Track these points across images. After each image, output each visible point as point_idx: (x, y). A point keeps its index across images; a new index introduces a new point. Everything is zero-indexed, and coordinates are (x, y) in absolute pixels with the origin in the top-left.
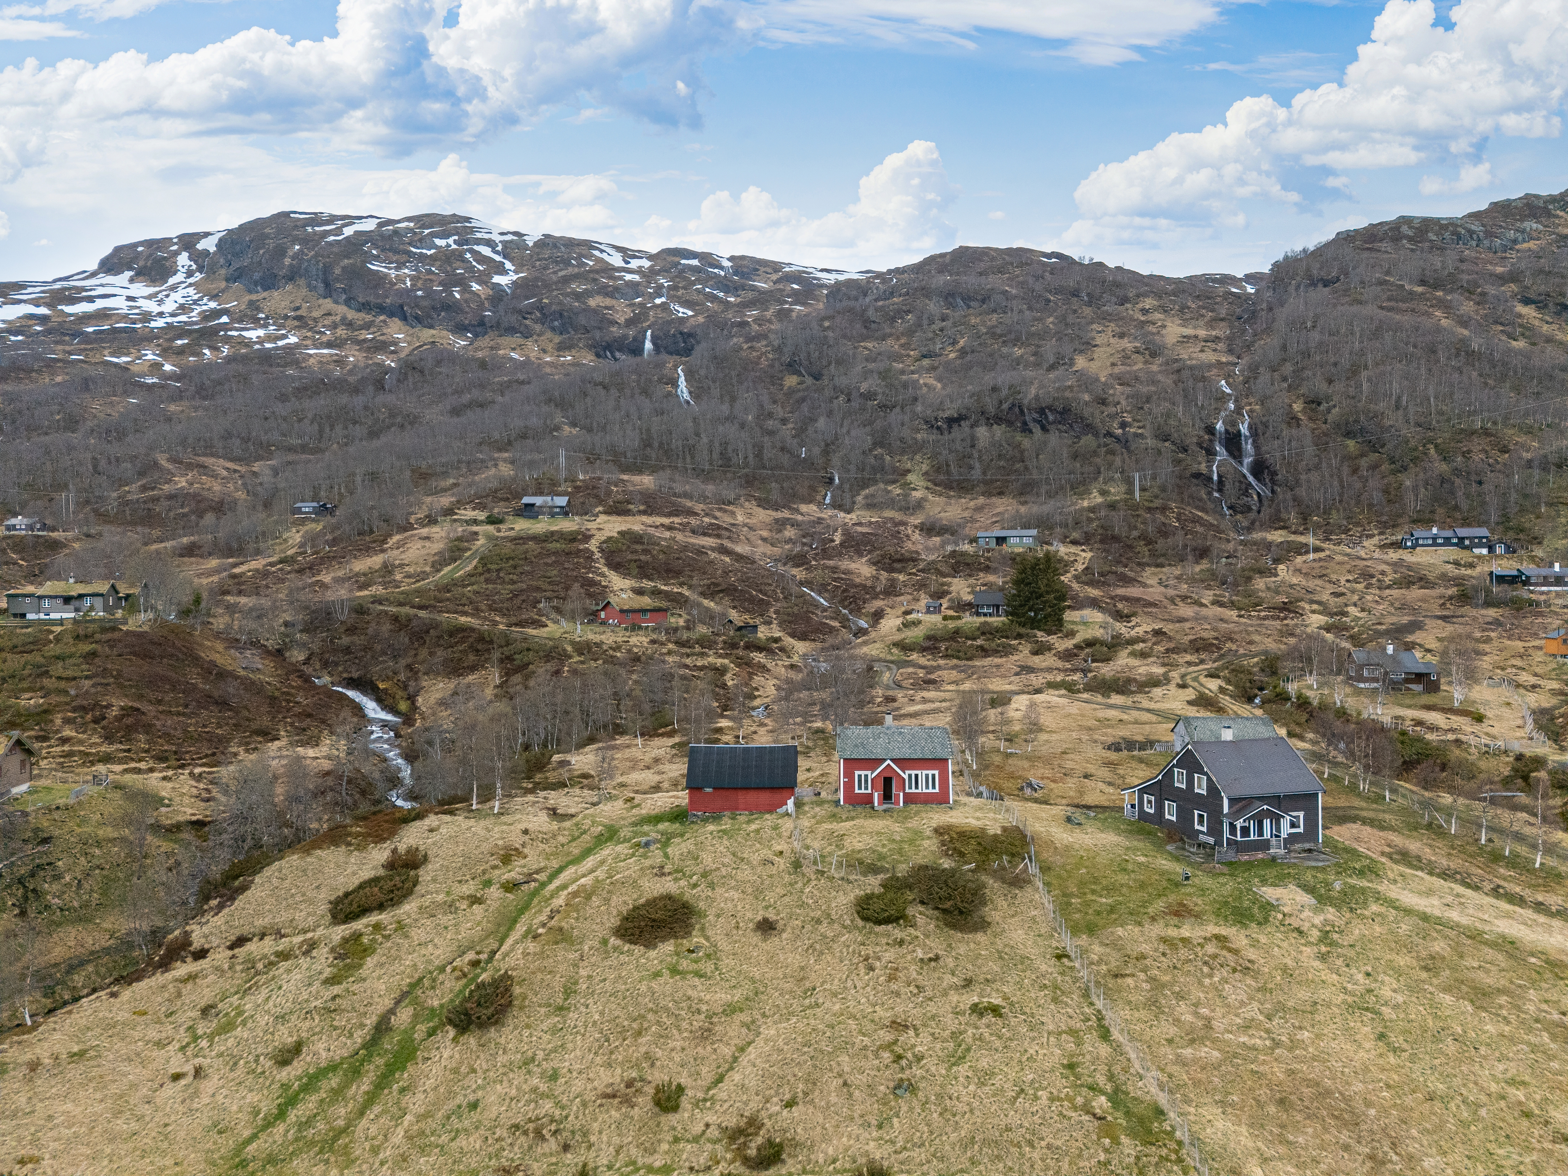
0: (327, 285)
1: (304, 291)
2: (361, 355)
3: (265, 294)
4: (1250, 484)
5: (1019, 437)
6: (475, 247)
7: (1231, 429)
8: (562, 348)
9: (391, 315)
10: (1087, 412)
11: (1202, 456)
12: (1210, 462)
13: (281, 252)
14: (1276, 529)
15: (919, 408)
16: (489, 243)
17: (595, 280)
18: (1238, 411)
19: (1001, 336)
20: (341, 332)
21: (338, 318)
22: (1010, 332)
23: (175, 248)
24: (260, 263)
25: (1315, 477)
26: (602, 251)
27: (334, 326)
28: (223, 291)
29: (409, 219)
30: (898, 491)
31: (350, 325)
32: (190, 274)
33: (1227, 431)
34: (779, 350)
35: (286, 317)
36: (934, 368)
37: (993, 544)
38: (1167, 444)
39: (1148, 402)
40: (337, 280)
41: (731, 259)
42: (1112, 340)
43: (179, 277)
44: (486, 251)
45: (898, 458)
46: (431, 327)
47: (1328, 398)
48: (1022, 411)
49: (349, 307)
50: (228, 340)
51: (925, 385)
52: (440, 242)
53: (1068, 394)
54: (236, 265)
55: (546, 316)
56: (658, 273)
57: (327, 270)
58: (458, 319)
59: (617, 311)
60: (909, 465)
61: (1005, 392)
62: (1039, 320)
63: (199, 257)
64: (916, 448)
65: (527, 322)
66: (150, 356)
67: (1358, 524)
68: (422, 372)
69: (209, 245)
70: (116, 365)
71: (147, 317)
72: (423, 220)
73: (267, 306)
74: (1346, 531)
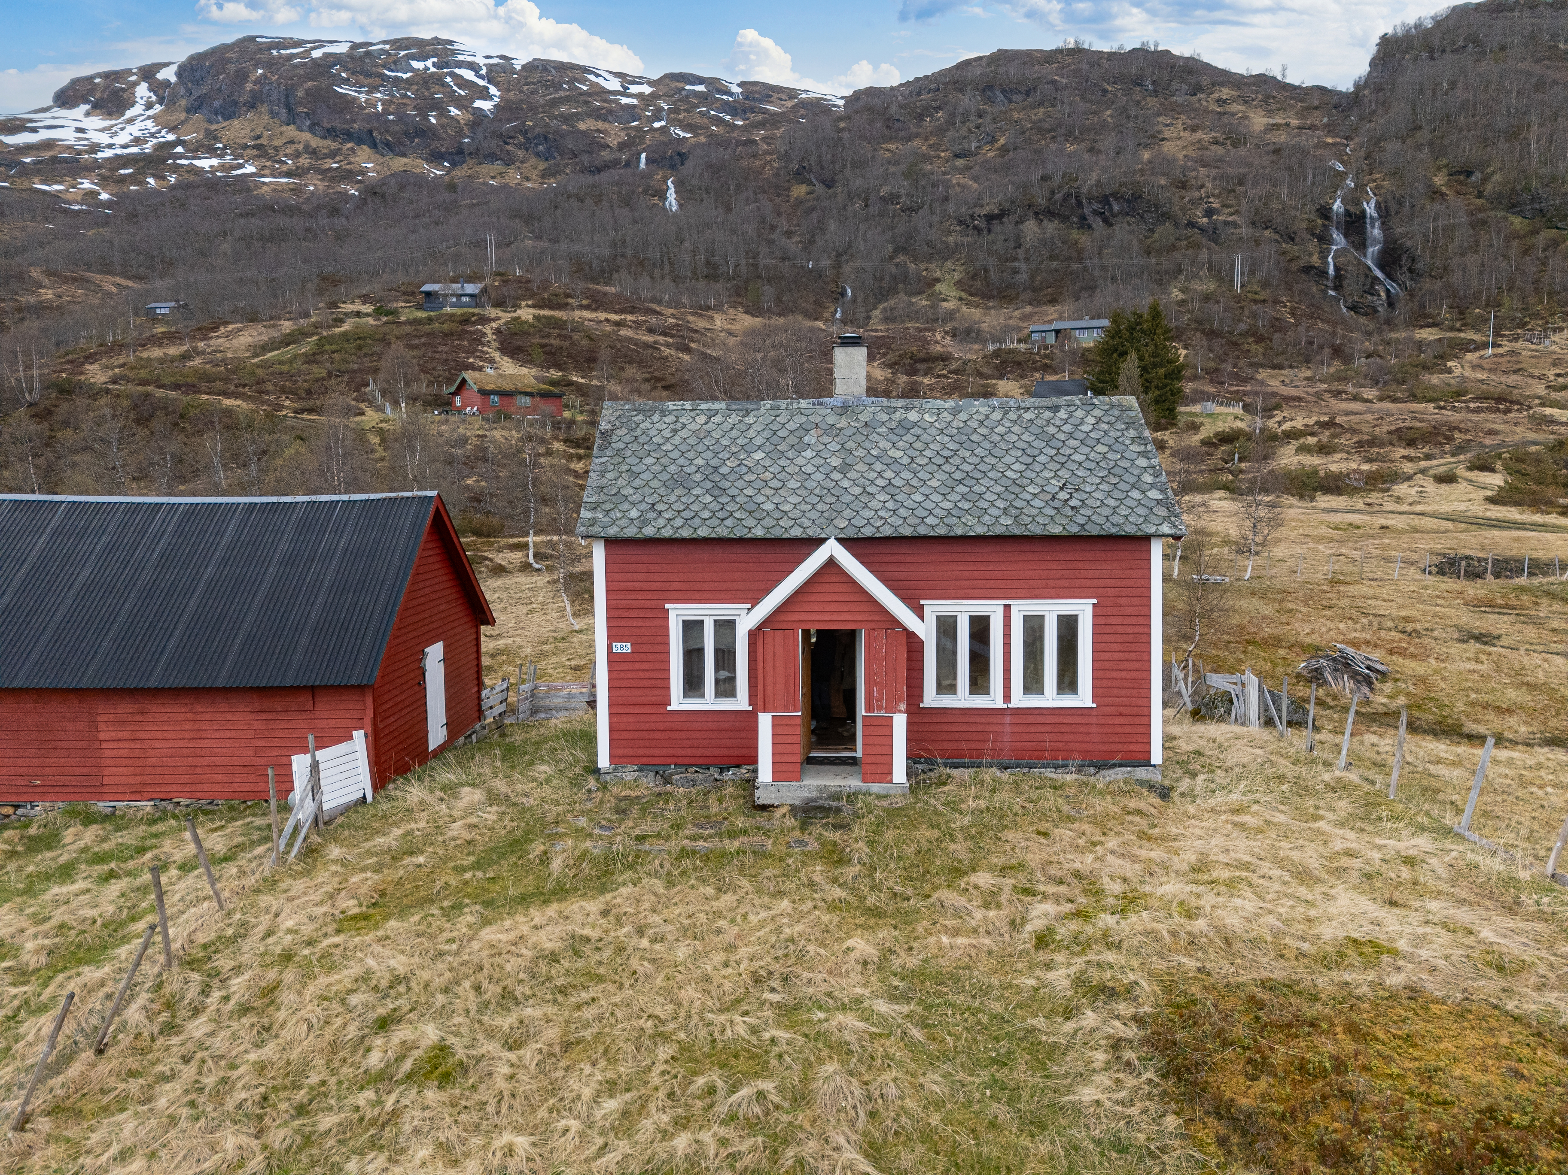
0: (290, 110)
1: (266, 118)
2: (321, 186)
3: (226, 124)
4: (1377, 278)
5: (1075, 234)
6: (457, 71)
7: (1352, 209)
8: (546, 174)
9: (360, 142)
10: (1163, 196)
11: (1313, 245)
12: (1324, 255)
13: (242, 76)
14: (1421, 327)
15: (951, 207)
16: (472, 66)
17: (587, 103)
18: (1360, 187)
19: (1049, 131)
20: (304, 161)
21: (300, 147)
22: (1060, 126)
23: (133, 78)
24: (220, 90)
25: (1472, 260)
26: (597, 75)
27: (297, 155)
28: (182, 123)
29: (384, 42)
30: (925, 303)
31: (313, 153)
32: (149, 106)
33: (1348, 213)
34: (785, 157)
35: (246, 147)
36: (968, 168)
37: (1051, 339)
38: (1267, 233)
39: (1240, 183)
40: (300, 103)
41: (741, 85)
42: (1182, 134)
43: (137, 110)
44: (468, 75)
45: (925, 265)
46: (404, 155)
47: (1485, 164)
48: (1079, 204)
49: (314, 134)
50: (176, 168)
51: (958, 184)
52: (417, 65)
53: (1138, 178)
54: (196, 93)
55: (529, 140)
56: (659, 97)
57: (288, 93)
58: (433, 146)
59: (610, 135)
60: (938, 274)
61: (1058, 180)
62: (1095, 113)
63: (158, 87)
64: (946, 253)
65: (509, 147)
66: (86, 184)
67: (1537, 316)
68: (383, 197)
69: (168, 74)
70: (45, 192)
71: (95, 148)
72: (398, 44)
73: (225, 136)
74: (1523, 325)
